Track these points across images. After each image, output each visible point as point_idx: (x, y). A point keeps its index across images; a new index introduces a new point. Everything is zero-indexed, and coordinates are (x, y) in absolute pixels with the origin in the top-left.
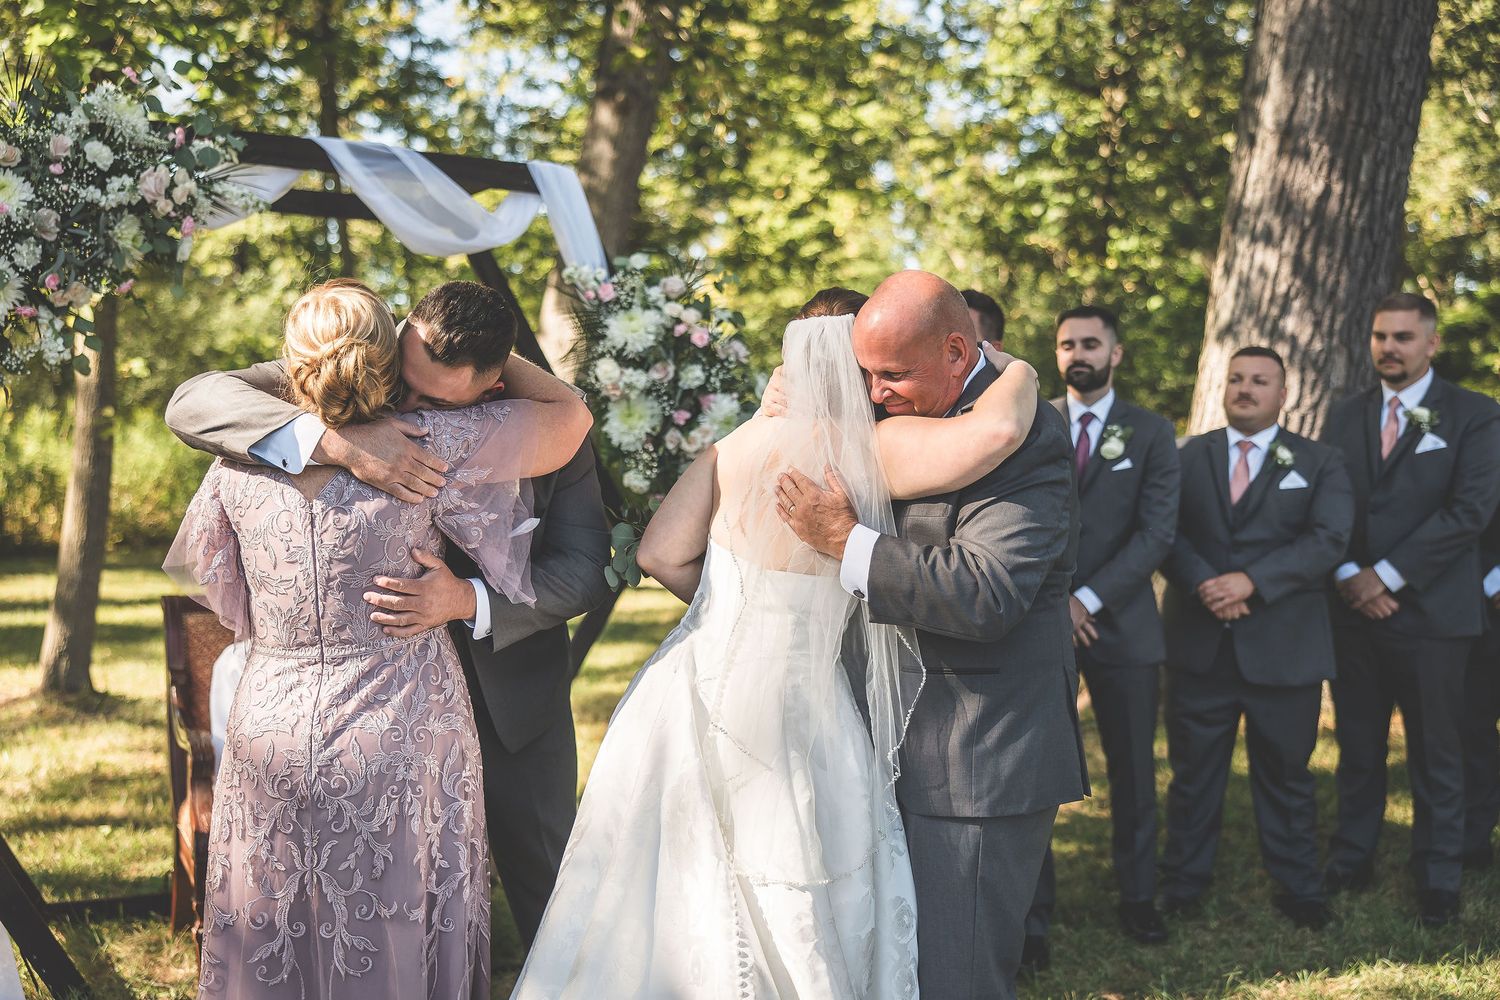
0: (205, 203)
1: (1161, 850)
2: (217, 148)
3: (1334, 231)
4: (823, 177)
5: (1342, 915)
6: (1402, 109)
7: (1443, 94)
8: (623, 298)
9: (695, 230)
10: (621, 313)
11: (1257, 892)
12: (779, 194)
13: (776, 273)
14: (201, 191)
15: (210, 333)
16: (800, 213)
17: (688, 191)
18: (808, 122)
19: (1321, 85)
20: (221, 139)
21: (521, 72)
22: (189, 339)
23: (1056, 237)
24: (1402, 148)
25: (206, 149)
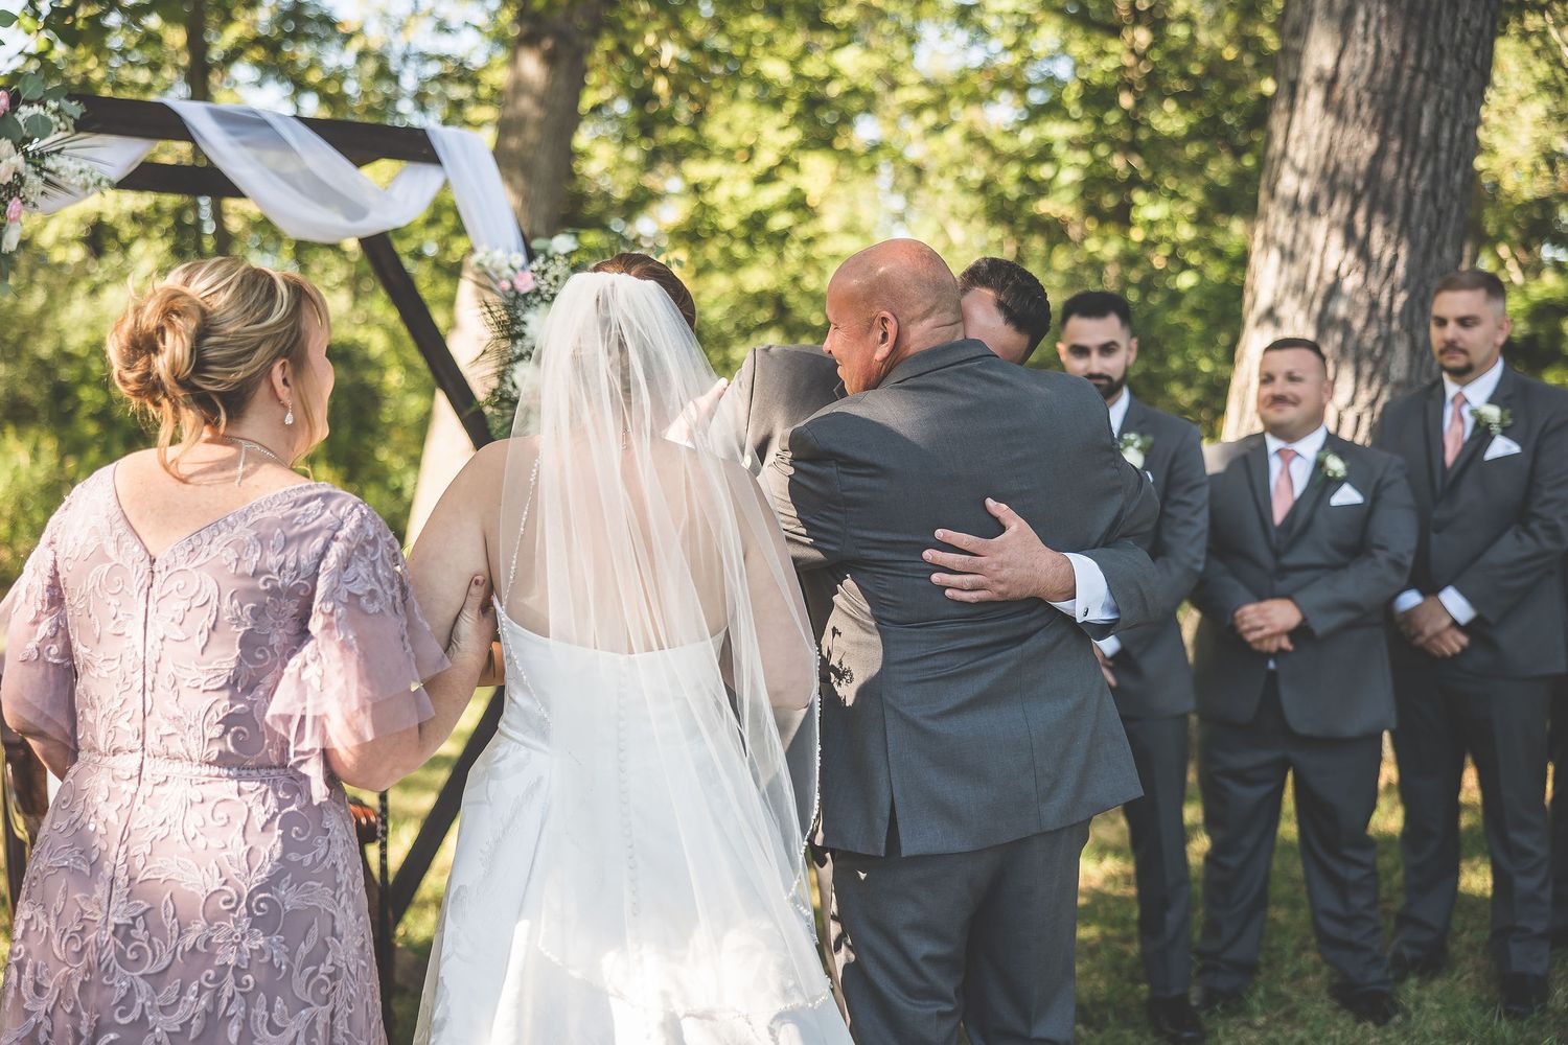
0: (34, 183)
1: (1197, 935)
2: (49, 114)
3: (1391, 196)
4: (794, 135)
5: (1411, 1006)
6: (1468, 51)
7: (1524, 30)
8: (544, 288)
9: (639, 201)
10: (543, 306)
11: (1311, 981)
12: (741, 155)
13: (740, 250)
14: (30, 167)
15: (59, 332)
16: (767, 178)
17: (633, 154)
18: (775, 69)
19: (1373, 24)
20: (53, 105)
21: (431, 14)
22: (32, 339)
23: (1071, 203)
24: (1469, 96)
25: (35, 117)
